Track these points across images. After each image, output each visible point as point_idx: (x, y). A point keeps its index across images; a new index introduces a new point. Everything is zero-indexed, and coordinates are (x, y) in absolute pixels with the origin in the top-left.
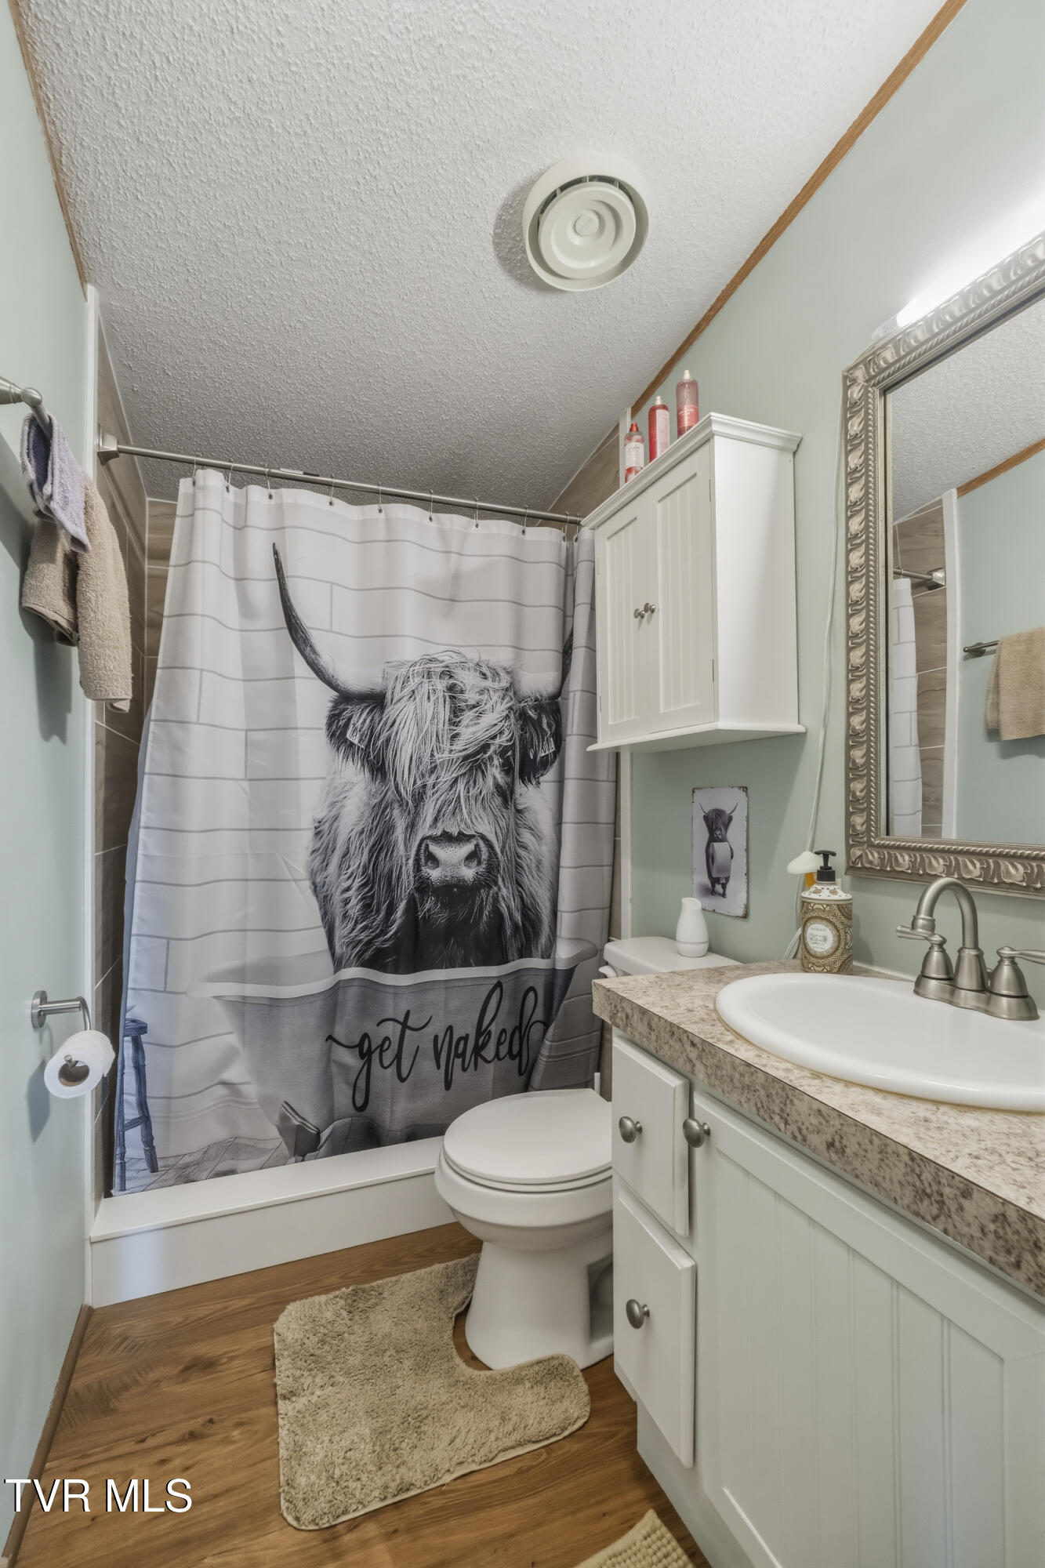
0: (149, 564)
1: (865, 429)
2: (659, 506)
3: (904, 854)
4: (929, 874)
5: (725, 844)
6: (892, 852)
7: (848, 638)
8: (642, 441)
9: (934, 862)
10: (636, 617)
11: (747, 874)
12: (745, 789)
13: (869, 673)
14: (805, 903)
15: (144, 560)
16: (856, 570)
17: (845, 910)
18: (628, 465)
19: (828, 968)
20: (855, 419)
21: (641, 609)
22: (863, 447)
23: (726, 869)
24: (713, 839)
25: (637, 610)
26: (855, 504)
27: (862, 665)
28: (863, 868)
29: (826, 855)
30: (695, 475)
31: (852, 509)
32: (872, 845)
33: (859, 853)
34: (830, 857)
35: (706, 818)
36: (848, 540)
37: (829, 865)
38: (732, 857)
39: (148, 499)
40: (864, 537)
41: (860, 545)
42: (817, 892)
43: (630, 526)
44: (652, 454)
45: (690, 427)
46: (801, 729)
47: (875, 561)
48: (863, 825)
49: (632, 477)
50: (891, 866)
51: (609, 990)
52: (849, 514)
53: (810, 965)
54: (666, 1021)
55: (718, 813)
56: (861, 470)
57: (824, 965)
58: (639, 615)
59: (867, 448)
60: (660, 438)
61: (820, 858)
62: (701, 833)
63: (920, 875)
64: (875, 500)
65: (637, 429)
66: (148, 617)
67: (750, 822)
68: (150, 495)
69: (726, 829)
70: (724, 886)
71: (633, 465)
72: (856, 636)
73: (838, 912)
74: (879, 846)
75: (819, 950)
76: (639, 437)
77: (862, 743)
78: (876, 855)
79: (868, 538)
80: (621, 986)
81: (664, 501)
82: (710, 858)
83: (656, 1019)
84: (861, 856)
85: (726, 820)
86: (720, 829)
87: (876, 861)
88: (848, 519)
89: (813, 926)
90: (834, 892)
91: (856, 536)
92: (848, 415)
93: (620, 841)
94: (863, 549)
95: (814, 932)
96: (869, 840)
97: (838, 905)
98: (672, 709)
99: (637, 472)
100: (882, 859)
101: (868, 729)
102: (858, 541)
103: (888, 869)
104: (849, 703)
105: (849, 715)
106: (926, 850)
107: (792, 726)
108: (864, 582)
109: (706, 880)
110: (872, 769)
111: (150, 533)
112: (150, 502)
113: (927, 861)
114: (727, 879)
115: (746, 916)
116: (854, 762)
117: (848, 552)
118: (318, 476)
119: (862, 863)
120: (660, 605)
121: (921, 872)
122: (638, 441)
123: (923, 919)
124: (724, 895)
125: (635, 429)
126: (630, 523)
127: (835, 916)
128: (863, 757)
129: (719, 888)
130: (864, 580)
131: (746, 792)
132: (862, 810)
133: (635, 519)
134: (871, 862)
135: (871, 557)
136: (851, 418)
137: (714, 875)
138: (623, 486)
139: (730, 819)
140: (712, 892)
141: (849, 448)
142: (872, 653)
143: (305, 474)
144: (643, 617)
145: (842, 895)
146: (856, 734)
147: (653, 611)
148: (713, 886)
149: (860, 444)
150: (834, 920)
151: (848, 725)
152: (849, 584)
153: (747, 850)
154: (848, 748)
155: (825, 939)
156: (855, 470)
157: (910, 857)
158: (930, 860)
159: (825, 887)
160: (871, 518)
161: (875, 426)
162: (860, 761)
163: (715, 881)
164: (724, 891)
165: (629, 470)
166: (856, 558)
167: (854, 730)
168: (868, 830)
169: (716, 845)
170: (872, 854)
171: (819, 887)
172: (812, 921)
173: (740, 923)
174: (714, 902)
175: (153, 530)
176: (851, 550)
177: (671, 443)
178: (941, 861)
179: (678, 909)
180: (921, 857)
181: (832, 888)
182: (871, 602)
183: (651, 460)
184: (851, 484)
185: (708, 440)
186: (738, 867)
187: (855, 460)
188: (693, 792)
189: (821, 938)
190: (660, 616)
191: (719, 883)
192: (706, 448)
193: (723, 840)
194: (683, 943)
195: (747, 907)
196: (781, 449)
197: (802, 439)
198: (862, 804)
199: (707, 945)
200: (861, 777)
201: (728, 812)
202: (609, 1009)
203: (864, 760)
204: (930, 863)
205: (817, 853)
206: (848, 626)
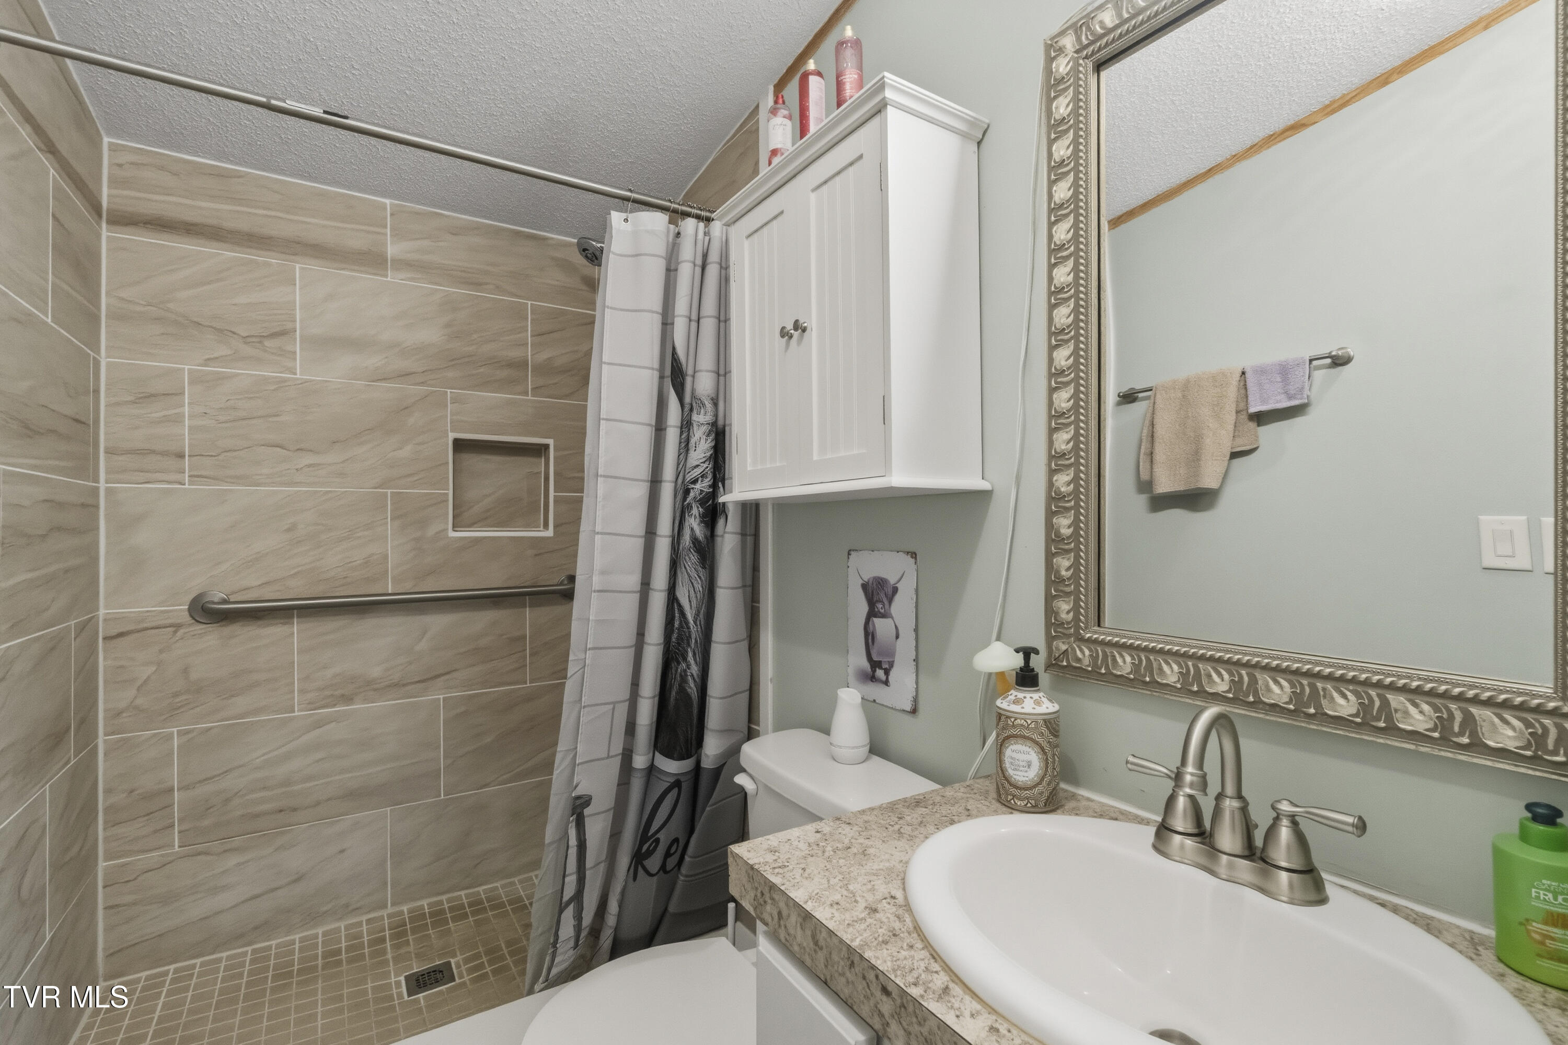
0: (108, 231)
1: (1075, 112)
2: (813, 196)
3: (1125, 654)
4: (1158, 682)
5: (889, 621)
6: (1108, 650)
7: (1051, 375)
8: (790, 117)
9: (1165, 668)
10: (783, 336)
11: (916, 660)
12: (914, 555)
13: (1077, 420)
14: (1001, 716)
15: (100, 227)
16: (1061, 290)
17: (1052, 724)
18: (772, 147)
19: (1033, 802)
20: (1061, 99)
21: (790, 326)
22: (1071, 134)
23: (891, 653)
24: (872, 614)
25: (783, 328)
26: (1061, 206)
27: (1069, 411)
28: (1069, 666)
29: (1027, 653)
30: (861, 157)
31: (1056, 212)
32: (1081, 640)
33: (1064, 647)
34: (1032, 655)
35: (865, 587)
36: (1051, 252)
37: (1032, 664)
38: (897, 637)
39: (106, 140)
40: (1072, 248)
41: (1067, 258)
42: (1017, 701)
43: (775, 222)
44: (803, 130)
45: (851, 97)
46: (985, 485)
47: (1086, 280)
48: (1068, 612)
49: (776, 160)
50: (1107, 668)
51: (752, 867)
52: (1053, 219)
53: (1010, 797)
54: (841, 941)
55: (881, 582)
56: (1068, 164)
57: (1028, 798)
58: (784, 333)
59: (1077, 136)
60: (814, 112)
61: (1021, 656)
62: (859, 606)
63: (1145, 683)
64: (1086, 203)
65: (784, 103)
66: (108, 306)
67: (920, 594)
68: (109, 134)
69: (890, 601)
70: (887, 672)
71: (779, 146)
72: (1061, 373)
73: (1044, 730)
74: (1089, 640)
75: (1021, 779)
76: (786, 112)
77: (1067, 509)
78: (1087, 652)
79: (1078, 250)
80: (770, 858)
81: (819, 190)
82: (869, 636)
83: (824, 934)
84: (1067, 650)
85: (890, 592)
86: (882, 602)
87: (1086, 661)
88: (1051, 225)
89: (1011, 747)
90: (1038, 703)
91: (1062, 247)
92: (1053, 94)
93: (759, 607)
94: (1070, 263)
95: (1014, 755)
96: (1077, 632)
97: (1045, 721)
98: (829, 456)
99: (782, 154)
100: (1094, 658)
101: (1076, 492)
102: (1065, 254)
103: (1103, 671)
104: (1051, 457)
105: (1052, 472)
106: (1153, 650)
107: (975, 482)
108: (1072, 306)
109: (865, 665)
110: (1081, 543)
111: (109, 187)
112: (110, 144)
113: (1155, 665)
114: (891, 664)
115: (914, 711)
116: (1058, 534)
117: (1051, 267)
118: (346, 117)
119: (1068, 661)
120: (812, 323)
121: (1148, 679)
122: (784, 117)
123: (1192, 774)
124: (886, 683)
125: (781, 101)
126: (775, 218)
127: (1042, 734)
128: (1069, 527)
129: (880, 673)
130: (1072, 303)
131: (916, 558)
132: (1068, 594)
133: (782, 212)
134: (1079, 660)
135: (1082, 275)
136: (1055, 97)
137: (875, 658)
138: (764, 170)
139: (895, 590)
140: (873, 678)
141: (1053, 136)
142: (1082, 396)
143: (325, 112)
144: (791, 337)
145: (1048, 707)
146: (1061, 497)
147: (804, 330)
148: (874, 671)
149: (1067, 131)
150: (1040, 740)
151: (1050, 484)
152: (1052, 307)
153: (916, 630)
154: (1050, 515)
155: (1029, 765)
156: (1062, 163)
157: (1133, 658)
158: (1160, 665)
159: (1028, 695)
160: (1082, 225)
161: (1087, 110)
162: (1066, 532)
163: (875, 665)
164: (887, 678)
165: (774, 152)
166: (1063, 275)
167: (1058, 492)
168: (1076, 619)
169: (877, 621)
170: (1081, 650)
171: (1020, 695)
172: (1012, 741)
173: (907, 718)
174: (875, 691)
175: (113, 182)
176: (1055, 265)
177: (827, 116)
178: (1175, 667)
179: (832, 704)
180: (1148, 659)
181: (1036, 696)
182: (1082, 332)
183: (802, 138)
184: (1055, 181)
185: (880, 109)
186: (904, 651)
187: (1062, 150)
188: (849, 554)
189: (1024, 764)
190: (813, 335)
191: (881, 668)
192: (875, 122)
193: (884, 616)
194: (840, 747)
195: (916, 700)
196: (964, 135)
197: (988, 126)
198: (1069, 585)
199: (867, 748)
200: (1068, 551)
201: (892, 581)
202: (752, 894)
203: (1071, 530)
204: (1160, 669)
205: (1017, 651)
206: (1051, 360)
